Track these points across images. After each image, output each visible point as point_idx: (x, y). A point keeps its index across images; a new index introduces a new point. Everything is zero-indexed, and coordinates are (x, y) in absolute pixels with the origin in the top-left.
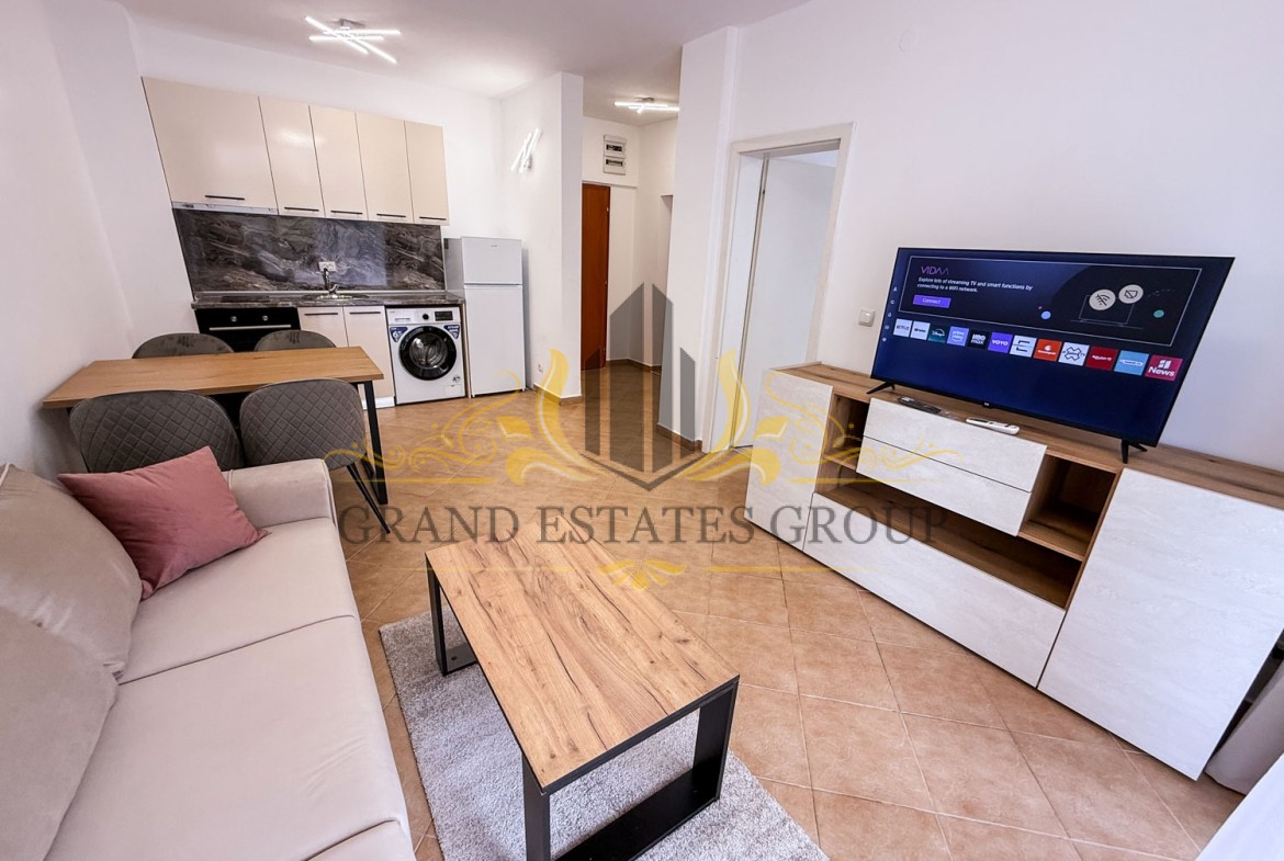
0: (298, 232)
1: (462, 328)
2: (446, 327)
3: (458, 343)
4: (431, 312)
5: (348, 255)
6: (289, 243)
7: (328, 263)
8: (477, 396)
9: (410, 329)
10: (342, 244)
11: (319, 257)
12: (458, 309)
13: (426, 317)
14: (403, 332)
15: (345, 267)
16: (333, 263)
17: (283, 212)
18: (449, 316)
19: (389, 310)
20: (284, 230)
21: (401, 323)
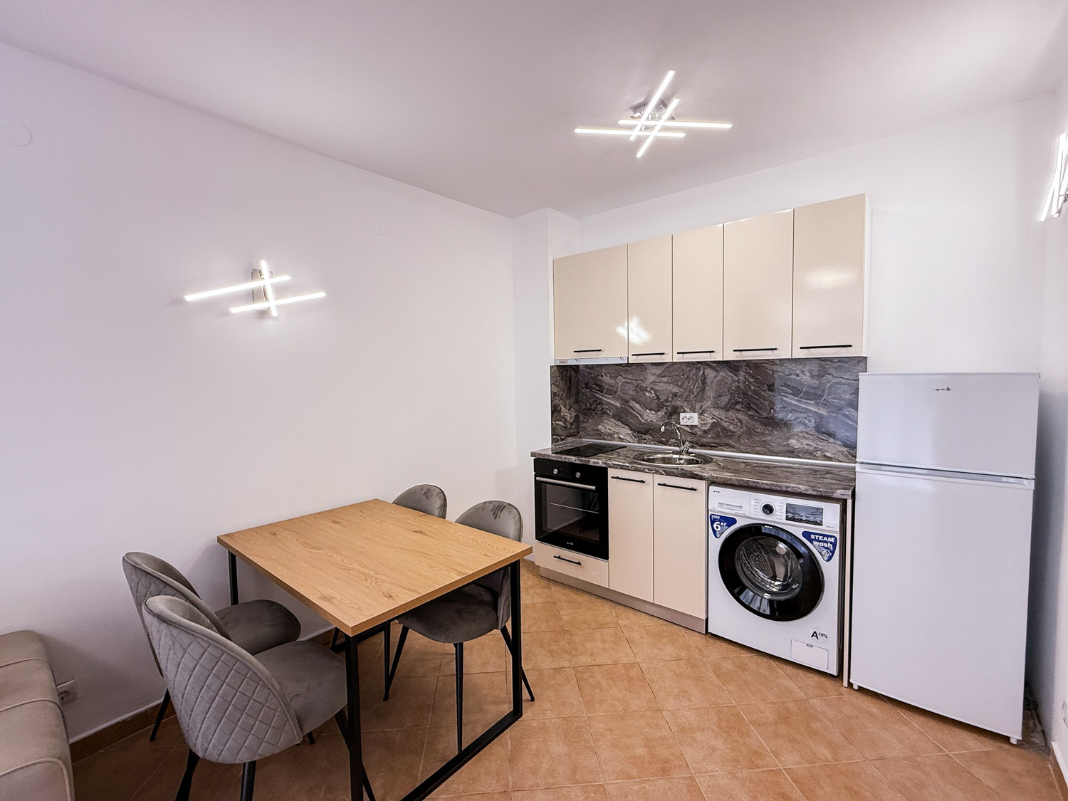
0: (665, 379)
1: (844, 544)
2: (806, 535)
3: (830, 570)
4: (779, 503)
5: (717, 407)
6: (655, 391)
7: (688, 415)
8: (861, 690)
9: (740, 523)
10: (710, 393)
11: (682, 407)
12: (837, 507)
13: (768, 509)
14: (729, 526)
15: (710, 421)
16: (695, 415)
17: (633, 360)
18: (816, 518)
19: (712, 488)
20: (652, 378)
21: (729, 512)
